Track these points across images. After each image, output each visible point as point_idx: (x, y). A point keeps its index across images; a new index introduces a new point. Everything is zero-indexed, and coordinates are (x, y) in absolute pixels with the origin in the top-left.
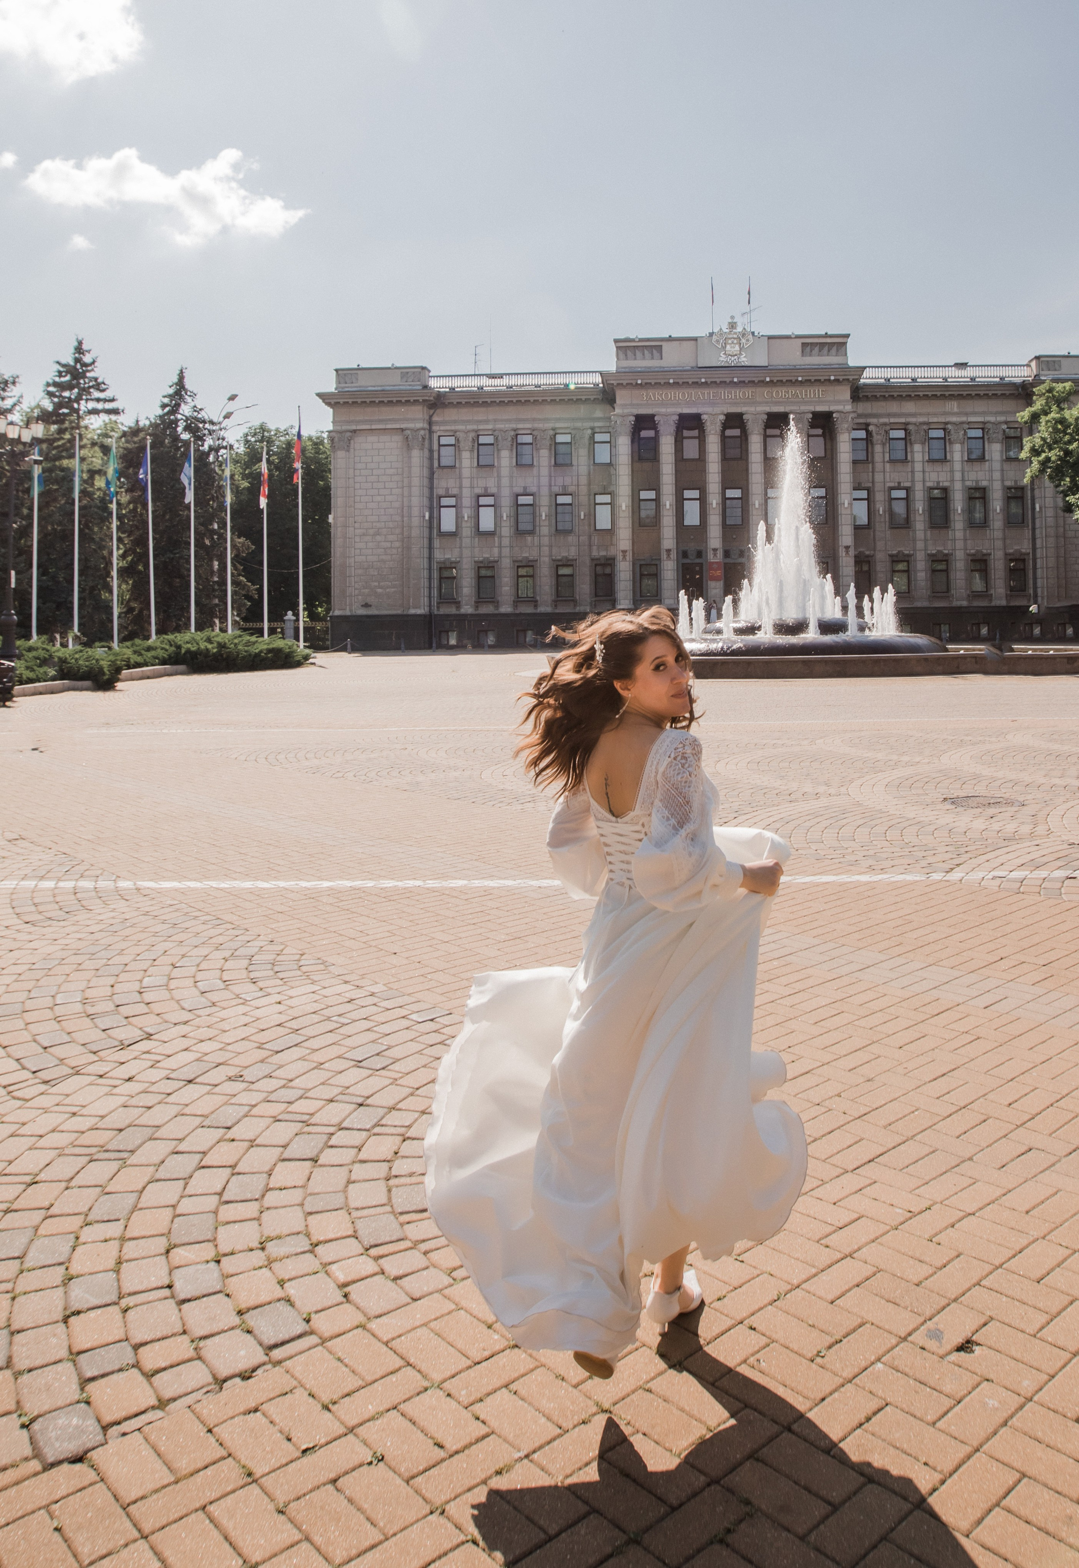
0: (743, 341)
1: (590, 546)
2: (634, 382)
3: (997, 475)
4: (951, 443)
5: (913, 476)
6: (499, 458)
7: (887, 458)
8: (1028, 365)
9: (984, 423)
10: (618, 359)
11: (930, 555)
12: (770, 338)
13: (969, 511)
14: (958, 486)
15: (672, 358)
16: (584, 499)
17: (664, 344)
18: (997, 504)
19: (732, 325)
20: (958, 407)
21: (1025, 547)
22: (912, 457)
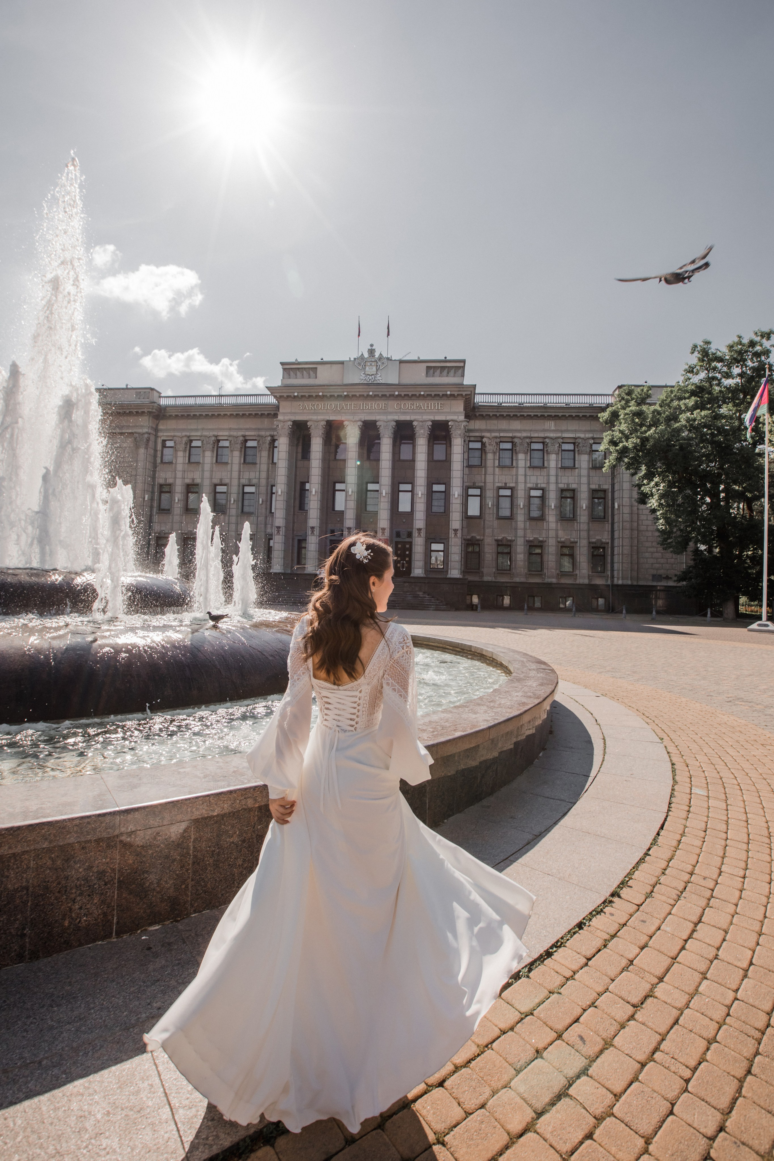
0: (379, 363)
1: (266, 524)
2: (292, 394)
3: (584, 480)
4: (548, 453)
5: (517, 479)
6: (204, 457)
7: (497, 464)
8: (612, 395)
9: (575, 438)
10: (283, 378)
11: (529, 541)
12: (401, 362)
13: (560, 507)
14: (553, 487)
15: (324, 376)
16: (263, 489)
17: (320, 368)
18: (583, 503)
19: (371, 352)
20: (555, 425)
21: (605, 538)
22: (517, 464)
